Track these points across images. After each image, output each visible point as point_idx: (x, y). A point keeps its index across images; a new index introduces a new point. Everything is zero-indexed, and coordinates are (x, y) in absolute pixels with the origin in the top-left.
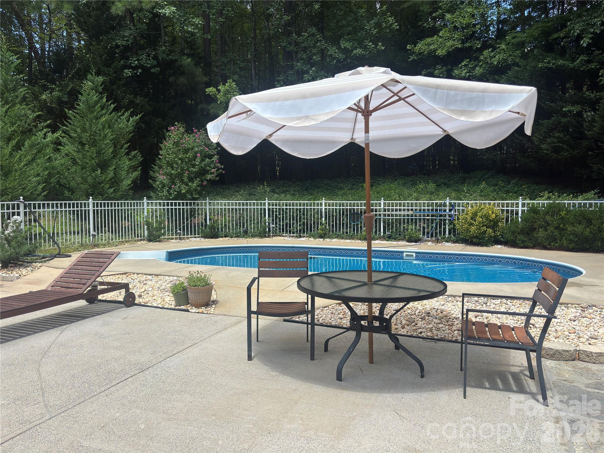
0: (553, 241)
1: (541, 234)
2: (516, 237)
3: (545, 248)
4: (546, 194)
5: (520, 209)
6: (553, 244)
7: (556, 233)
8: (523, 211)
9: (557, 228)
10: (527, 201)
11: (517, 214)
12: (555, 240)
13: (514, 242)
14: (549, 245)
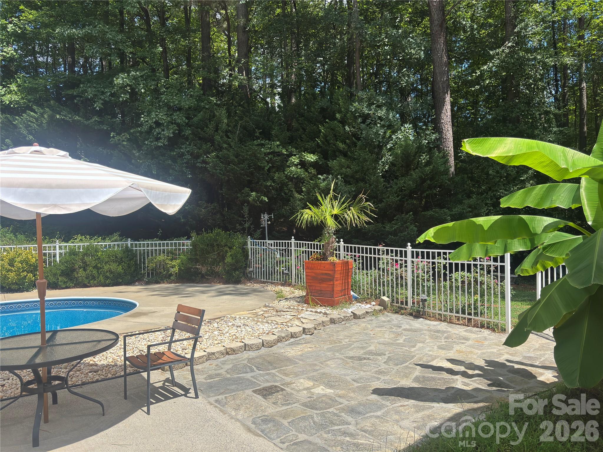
0: (92, 280)
1: (81, 274)
2: (58, 279)
3: (85, 286)
4: (80, 237)
5: (58, 251)
6: (92, 282)
7: (95, 272)
8: (61, 254)
9: (95, 267)
10: (64, 244)
11: (55, 256)
12: (94, 278)
13: (56, 284)
14: (89, 283)
